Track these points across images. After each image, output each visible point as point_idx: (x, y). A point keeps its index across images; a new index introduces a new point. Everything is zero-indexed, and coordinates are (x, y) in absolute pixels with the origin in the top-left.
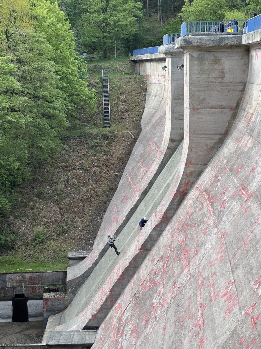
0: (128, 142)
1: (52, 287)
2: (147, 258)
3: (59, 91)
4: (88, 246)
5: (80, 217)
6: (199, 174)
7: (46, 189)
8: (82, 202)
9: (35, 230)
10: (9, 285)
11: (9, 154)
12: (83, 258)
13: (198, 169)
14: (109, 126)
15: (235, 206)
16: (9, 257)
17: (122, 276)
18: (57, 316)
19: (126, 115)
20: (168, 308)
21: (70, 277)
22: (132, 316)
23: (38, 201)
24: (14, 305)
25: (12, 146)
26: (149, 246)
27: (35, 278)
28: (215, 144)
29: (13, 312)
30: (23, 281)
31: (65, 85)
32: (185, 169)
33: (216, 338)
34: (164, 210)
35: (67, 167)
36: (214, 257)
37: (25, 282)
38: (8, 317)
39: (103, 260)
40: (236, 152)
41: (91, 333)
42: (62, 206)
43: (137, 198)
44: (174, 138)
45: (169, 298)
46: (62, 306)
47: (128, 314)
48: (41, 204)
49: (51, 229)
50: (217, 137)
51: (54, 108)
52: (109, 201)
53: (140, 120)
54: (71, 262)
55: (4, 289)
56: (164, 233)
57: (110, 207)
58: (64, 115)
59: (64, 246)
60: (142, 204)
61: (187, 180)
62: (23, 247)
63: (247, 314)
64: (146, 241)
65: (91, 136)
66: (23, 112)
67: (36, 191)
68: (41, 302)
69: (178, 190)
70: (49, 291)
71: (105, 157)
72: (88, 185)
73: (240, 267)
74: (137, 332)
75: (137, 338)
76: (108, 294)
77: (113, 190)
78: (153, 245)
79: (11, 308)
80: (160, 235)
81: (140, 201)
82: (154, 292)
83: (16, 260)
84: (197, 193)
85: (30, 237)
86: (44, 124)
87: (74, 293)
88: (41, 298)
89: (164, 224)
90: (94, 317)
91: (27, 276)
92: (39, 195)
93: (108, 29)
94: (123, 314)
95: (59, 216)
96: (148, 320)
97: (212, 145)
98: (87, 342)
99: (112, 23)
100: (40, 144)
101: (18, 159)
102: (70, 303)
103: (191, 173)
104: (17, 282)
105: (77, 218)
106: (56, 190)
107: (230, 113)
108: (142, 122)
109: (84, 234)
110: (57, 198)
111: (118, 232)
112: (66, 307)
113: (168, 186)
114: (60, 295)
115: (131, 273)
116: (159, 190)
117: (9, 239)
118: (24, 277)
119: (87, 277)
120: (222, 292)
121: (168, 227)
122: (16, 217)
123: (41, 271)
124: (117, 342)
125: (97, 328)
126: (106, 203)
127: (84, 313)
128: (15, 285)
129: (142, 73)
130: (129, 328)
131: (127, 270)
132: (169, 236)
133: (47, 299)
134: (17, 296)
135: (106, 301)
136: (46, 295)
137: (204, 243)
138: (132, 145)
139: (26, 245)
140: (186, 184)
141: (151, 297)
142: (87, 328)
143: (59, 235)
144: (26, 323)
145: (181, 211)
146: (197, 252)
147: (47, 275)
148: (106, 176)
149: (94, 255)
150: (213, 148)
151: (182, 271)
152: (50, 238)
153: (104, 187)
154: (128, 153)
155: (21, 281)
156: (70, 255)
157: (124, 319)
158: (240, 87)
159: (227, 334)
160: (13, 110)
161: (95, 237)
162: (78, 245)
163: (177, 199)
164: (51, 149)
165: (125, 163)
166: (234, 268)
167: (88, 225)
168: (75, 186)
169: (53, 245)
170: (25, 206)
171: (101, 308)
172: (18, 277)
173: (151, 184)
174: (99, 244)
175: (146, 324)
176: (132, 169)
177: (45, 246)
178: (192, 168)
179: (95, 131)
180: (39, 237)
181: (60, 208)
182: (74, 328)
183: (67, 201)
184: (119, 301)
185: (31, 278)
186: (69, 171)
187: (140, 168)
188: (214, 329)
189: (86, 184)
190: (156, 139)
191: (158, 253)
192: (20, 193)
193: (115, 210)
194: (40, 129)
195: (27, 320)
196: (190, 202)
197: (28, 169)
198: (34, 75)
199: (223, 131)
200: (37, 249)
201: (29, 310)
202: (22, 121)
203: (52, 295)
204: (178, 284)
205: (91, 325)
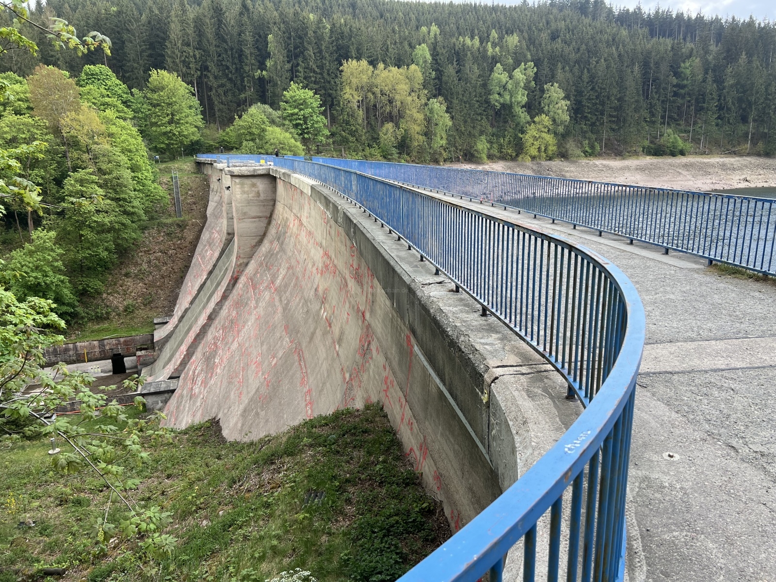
0: (197, 229)
1: (143, 347)
2: (212, 325)
3: (136, 193)
4: (170, 313)
5: (162, 290)
6: (247, 264)
7: (133, 270)
8: (163, 278)
9: (125, 303)
10: (107, 348)
11: (97, 246)
12: (166, 323)
13: (245, 261)
14: (181, 216)
15: (267, 295)
16: (106, 325)
17: (195, 339)
18: (149, 368)
19: (194, 207)
20: (225, 367)
21: (156, 338)
22: (202, 370)
23: (126, 280)
24: (113, 362)
25: (99, 240)
26: (213, 317)
27: (128, 341)
28: (257, 243)
29: (113, 366)
30: (119, 343)
31: (141, 188)
32: (236, 261)
33: (248, 393)
34: (223, 291)
35: (148, 251)
36: (252, 334)
37: (120, 344)
38: (110, 371)
39: (181, 324)
40: (269, 252)
41: (174, 381)
42: (147, 282)
43: (205, 277)
44: (230, 232)
45: (225, 360)
46: (152, 360)
47: (199, 368)
48: (129, 282)
49: (139, 301)
50: (258, 238)
51: (133, 207)
52: (185, 276)
53: (206, 211)
54: (157, 326)
55: (104, 351)
56: (224, 308)
57: (186, 280)
58: (142, 212)
59: (150, 314)
60: (209, 282)
61: (238, 269)
62: (116, 317)
63: (265, 378)
64: (211, 314)
65: (166, 225)
66: (107, 212)
67: (123, 272)
68: (135, 358)
69: (232, 276)
70: (141, 349)
71: (179, 242)
72: (166, 264)
73: (265, 344)
74: (205, 383)
75: (205, 387)
76: (185, 353)
77: (187, 267)
78: (216, 316)
79: (111, 364)
80: (221, 309)
81: (207, 279)
82: (216, 353)
83: (112, 328)
84: (245, 280)
85: (121, 309)
86: (126, 220)
87: (161, 350)
88: (135, 355)
89: (223, 301)
90: (176, 370)
91: (122, 340)
92: (127, 275)
93: (174, 138)
94: (196, 369)
95: (145, 290)
96: (212, 374)
97: (254, 244)
98: (172, 388)
99: (177, 133)
100: (124, 236)
101: (106, 249)
102: (158, 357)
103: (241, 264)
104: (113, 345)
105: (160, 291)
106: (140, 270)
107: (266, 221)
108: (207, 212)
109: (166, 303)
110: (141, 276)
111: (192, 303)
112: (155, 361)
113: (227, 269)
114: (149, 353)
115: (201, 337)
116: (220, 272)
117: (104, 312)
118: (119, 341)
119: (170, 337)
120: (254, 360)
121: (226, 303)
122: (108, 294)
123: (133, 334)
124: (192, 389)
125: (179, 377)
126: (182, 278)
127: (168, 366)
128: (113, 347)
129: (205, 173)
130: (200, 380)
131: (198, 335)
132: (227, 311)
133: (139, 356)
134: (115, 355)
135: (184, 358)
136: (139, 353)
137: (247, 321)
138: (200, 231)
139: (119, 315)
140: (238, 272)
141: (214, 357)
142: (170, 378)
143: (145, 305)
144: (125, 374)
145: (235, 292)
146: (244, 326)
147: (138, 337)
148: (181, 256)
149: (174, 320)
150: (255, 246)
151: (234, 340)
152: (138, 308)
153: (180, 264)
154: (198, 238)
155: (117, 344)
156: (155, 322)
157: (197, 372)
158: (272, 203)
159: (254, 391)
160: (98, 211)
161: (175, 305)
162: (161, 312)
163: (232, 283)
164: (134, 239)
165: (195, 246)
166: (262, 344)
167: (169, 296)
168: (156, 266)
169: (141, 313)
170: (115, 284)
171: (181, 364)
172: (114, 341)
173: (215, 266)
174: (178, 311)
175: (211, 377)
176: (202, 251)
177: (135, 315)
178: (241, 261)
179: (169, 221)
180: (129, 308)
181: (145, 284)
182: (161, 379)
183: (151, 278)
184: (194, 358)
185: (125, 341)
186: (150, 254)
187: (207, 251)
188: (247, 387)
189: (165, 264)
190: (218, 228)
191: (220, 323)
192: (110, 274)
193: (190, 284)
194: (123, 224)
195: (125, 372)
196: (241, 286)
197: (116, 256)
198: (115, 182)
199: (262, 234)
200: (128, 317)
201: (126, 364)
202: (107, 220)
203: (143, 352)
204: (231, 350)
205: (174, 376)
